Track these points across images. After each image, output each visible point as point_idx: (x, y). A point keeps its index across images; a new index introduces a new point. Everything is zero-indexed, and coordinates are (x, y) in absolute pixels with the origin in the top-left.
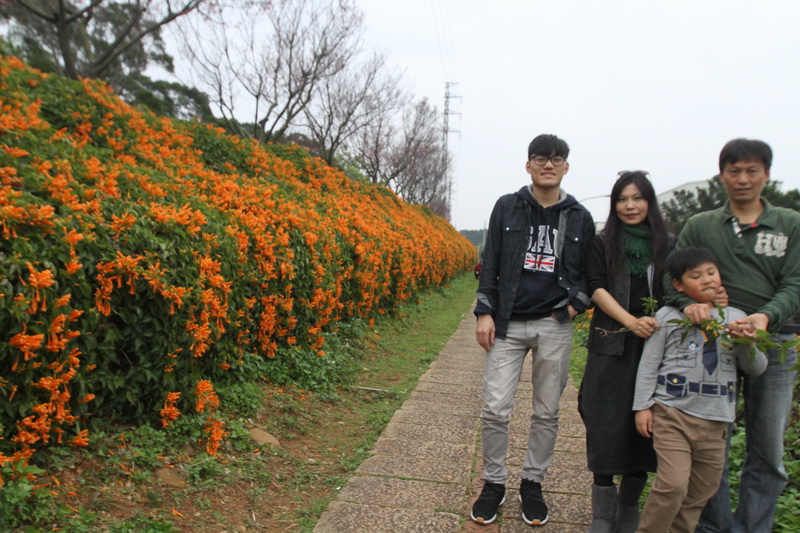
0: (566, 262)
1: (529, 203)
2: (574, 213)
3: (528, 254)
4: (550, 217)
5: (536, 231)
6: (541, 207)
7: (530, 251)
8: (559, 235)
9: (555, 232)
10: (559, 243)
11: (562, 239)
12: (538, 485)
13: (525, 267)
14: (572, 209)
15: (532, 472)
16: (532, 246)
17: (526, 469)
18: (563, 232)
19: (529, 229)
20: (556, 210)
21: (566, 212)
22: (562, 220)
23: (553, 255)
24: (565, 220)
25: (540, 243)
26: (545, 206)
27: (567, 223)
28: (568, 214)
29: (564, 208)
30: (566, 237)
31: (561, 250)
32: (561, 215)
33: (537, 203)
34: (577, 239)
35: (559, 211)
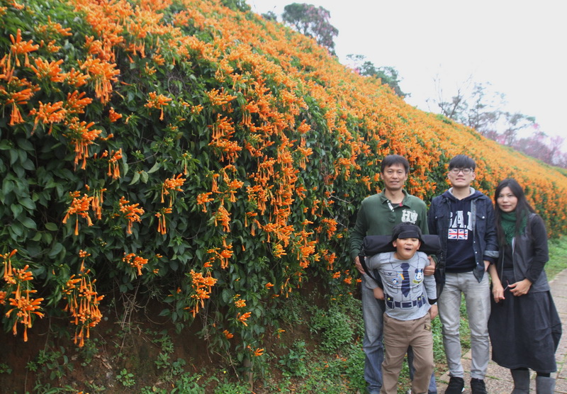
0: (478, 231)
1: (449, 199)
2: (480, 202)
4: (465, 205)
5: (455, 215)
6: (458, 200)
7: (451, 228)
8: (472, 215)
9: (469, 213)
10: (472, 220)
11: (474, 217)
12: (482, 382)
13: (449, 238)
14: (479, 199)
15: (476, 373)
16: (452, 224)
17: (473, 371)
18: (474, 213)
19: (450, 215)
20: (468, 200)
21: (475, 201)
22: (473, 206)
24: (475, 206)
25: (458, 222)
26: (460, 199)
27: (477, 208)
29: (474, 199)
30: (477, 216)
31: (474, 224)
32: (472, 203)
33: (454, 198)
34: (483, 217)
35: (470, 201)
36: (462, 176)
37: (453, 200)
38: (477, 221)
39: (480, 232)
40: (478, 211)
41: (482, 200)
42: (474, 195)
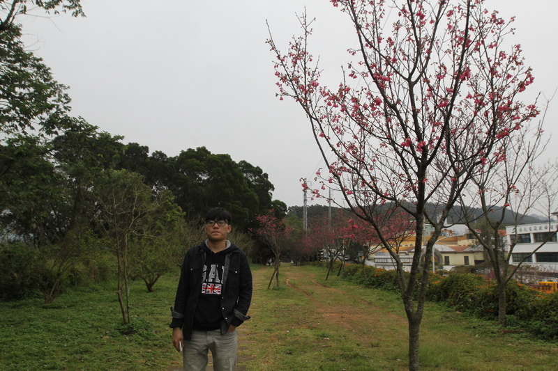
3: (203, 284)
23: (220, 283)
28: (231, 256)
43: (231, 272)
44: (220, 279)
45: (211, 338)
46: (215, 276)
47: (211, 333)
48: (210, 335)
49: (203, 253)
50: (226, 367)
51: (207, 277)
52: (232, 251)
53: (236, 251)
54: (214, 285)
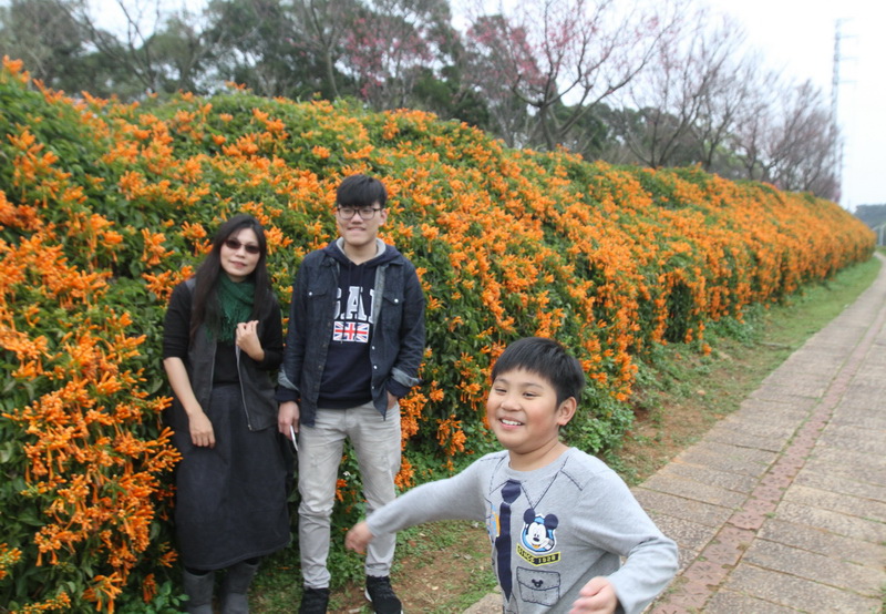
0: (384, 328)
2: (393, 269)
3: (336, 323)
5: (346, 294)
6: (353, 264)
7: (339, 319)
8: (376, 297)
9: (372, 292)
10: (377, 306)
11: (379, 300)
13: (335, 338)
14: (391, 265)
16: (341, 312)
18: (380, 293)
19: (336, 292)
20: (371, 266)
21: (383, 268)
22: (380, 278)
23: (367, 322)
24: (382, 278)
25: (351, 307)
26: (358, 262)
27: (385, 282)
28: (386, 270)
29: (382, 264)
30: (384, 299)
31: (379, 312)
32: (378, 271)
33: (347, 260)
34: (396, 301)
35: (375, 268)
36: (359, 223)
37: (346, 264)
38: (382, 308)
39: (388, 330)
40: (388, 288)
41: (398, 266)
42: (383, 256)
43: (386, 301)
44: (367, 312)
45: (353, 419)
46: (358, 308)
47: (352, 410)
48: (351, 413)
49: (335, 265)
50: (382, 469)
51: (344, 309)
52: (388, 261)
53: (395, 262)
54: (356, 326)
